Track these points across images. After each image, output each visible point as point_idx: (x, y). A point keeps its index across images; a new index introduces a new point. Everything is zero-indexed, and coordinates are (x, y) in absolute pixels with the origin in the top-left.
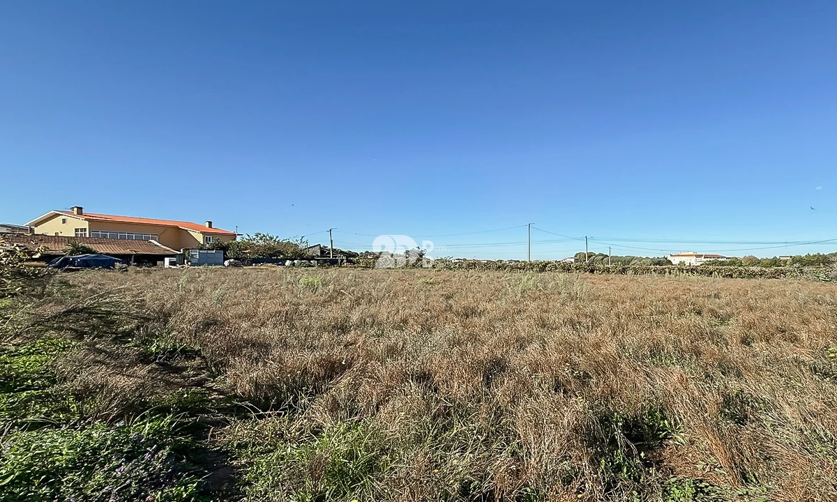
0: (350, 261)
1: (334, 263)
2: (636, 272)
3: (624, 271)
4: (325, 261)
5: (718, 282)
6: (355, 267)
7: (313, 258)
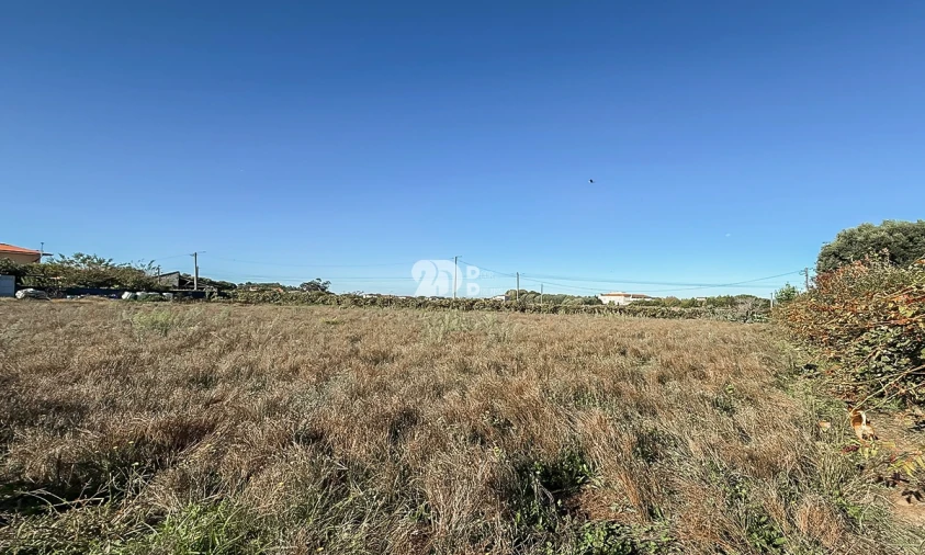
0: (224, 295)
1: (199, 296)
2: (567, 311)
3: (555, 310)
4: (186, 294)
5: (643, 322)
6: (230, 303)
7: (167, 289)
